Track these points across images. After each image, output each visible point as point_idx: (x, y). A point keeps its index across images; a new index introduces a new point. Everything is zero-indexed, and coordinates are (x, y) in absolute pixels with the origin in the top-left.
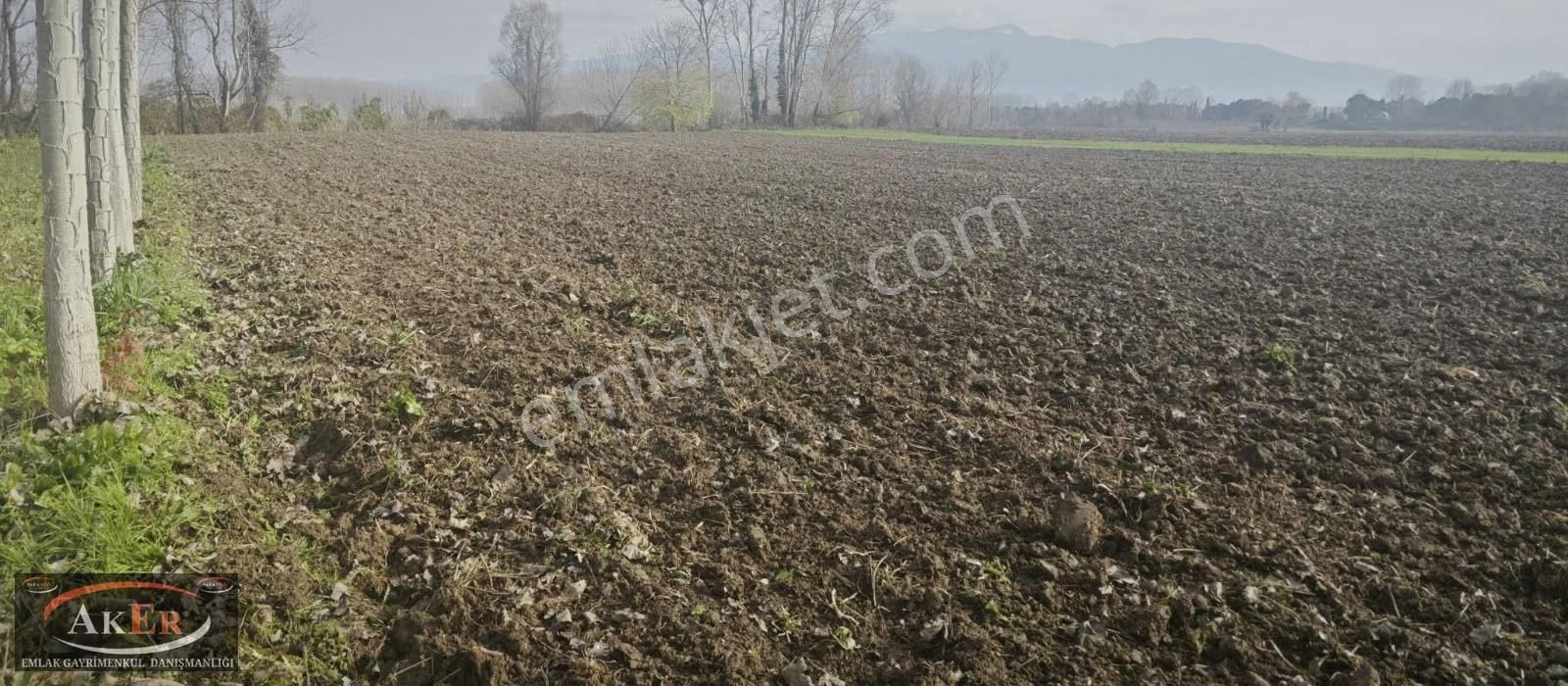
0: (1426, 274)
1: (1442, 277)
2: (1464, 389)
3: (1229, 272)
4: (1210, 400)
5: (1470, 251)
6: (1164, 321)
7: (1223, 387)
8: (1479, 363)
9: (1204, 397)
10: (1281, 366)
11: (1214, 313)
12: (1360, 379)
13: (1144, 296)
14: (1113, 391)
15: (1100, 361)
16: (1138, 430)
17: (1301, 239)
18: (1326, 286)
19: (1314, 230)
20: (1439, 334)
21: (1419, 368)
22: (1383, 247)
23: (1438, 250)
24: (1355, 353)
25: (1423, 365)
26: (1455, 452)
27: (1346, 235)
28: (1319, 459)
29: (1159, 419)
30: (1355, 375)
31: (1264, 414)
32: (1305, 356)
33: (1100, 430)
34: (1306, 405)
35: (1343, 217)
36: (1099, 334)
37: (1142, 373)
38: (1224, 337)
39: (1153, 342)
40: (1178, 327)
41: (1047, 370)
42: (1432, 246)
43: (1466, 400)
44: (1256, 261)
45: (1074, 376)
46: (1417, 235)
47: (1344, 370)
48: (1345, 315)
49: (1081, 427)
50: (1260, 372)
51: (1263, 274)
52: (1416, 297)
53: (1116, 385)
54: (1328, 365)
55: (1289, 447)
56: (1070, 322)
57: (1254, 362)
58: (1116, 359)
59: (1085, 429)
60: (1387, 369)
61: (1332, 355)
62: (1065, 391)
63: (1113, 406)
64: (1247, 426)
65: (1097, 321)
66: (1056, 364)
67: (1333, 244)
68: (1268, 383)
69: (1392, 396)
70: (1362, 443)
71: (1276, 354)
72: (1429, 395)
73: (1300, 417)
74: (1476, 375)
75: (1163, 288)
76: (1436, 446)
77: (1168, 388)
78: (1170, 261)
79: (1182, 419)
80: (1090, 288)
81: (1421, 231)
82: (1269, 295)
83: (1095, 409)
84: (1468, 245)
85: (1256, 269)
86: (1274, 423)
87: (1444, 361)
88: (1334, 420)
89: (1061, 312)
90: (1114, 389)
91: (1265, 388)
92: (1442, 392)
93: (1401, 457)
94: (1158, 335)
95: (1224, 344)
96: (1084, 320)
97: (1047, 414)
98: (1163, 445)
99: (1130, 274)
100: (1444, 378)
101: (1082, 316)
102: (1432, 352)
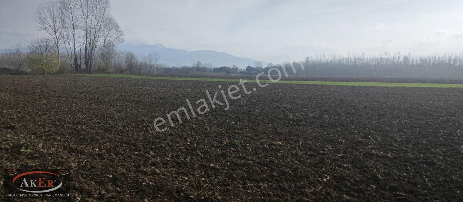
0: (267, 115)
1: (270, 115)
2: (278, 148)
3: (222, 117)
4: (220, 159)
5: (276, 108)
6: (206, 134)
7: (223, 155)
8: (280, 140)
9: (218, 158)
10: (237, 146)
11: (219, 131)
12: (255, 148)
13: (201, 127)
14: (194, 160)
15: (190, 150)
16: (201, 172)
17: (239, 106)
18: (246, 120)
19: (242, 104)
20: (272, 132)
21: (268, 143)
22: (258, 108)
23: (270, 108)
24: (254, 140)
25: (269, 142)
26: (278, 167)
27: (249, 105)
28: (248, 174)
29: (207, 167)
30: (254, 146)
31: (234, 162)
32: (242, 142)
33: (191, 174)
34: (244, 158)
35: (248, 100)
36: (189, 140)
37: (201, 152)
38: (222, 138)
39: (204, 141)
40: (211, 136)
41: (175, 155)
42: (268, 107)
43: (279, 151)
44: (229, 114)
45: (183, 156)
46: (264, 104)
47: (252, 146)
48: (251, 128)
49: (185, 174)
50: (232, 148)
51: (231, 117)
52: (266, 122)
53: (195, 158)
54: (248, 144)
55: (241, 172)
56: (181, 137)
57: (230, 145)
58: (194, 149)
59: (186, 175)
60: (261, 144)
61: (249, 141)
62: (180, 161)
63: (194, 165)
64: (230, 166)
65: (189, 136)
66: (177, 152)
67: (247, 108)
68: (234, 151)
69: (263, 152)
70: (257, 168)
71: (235, 143)
72: (271, 151)
73: (243, 162)
74: (281, 143)
75: (206, 124)
76: (274, 166)
77: (209, 157)
78: (208, 115)
79: (213, 166)
80: (186, 125)
81: (265, 103)
82: (232, 124)
83: (189, 166)
84: (275, 106)
85: (229, 116)
86: (236, 165)
87: (273, 140)
88: (250, 162)
89: (178, 134)
90: (194, 159)
91: (233, 153)
92: (274, 149)
93: (267, 170)
94: (205, 139)
95: (223, 140)
96: (185, 136)
97: (175, 170)
98: (208, 176)
99: (197, 120)
100: (274, 145)
101: (184, 135)
102: (270, 137)
